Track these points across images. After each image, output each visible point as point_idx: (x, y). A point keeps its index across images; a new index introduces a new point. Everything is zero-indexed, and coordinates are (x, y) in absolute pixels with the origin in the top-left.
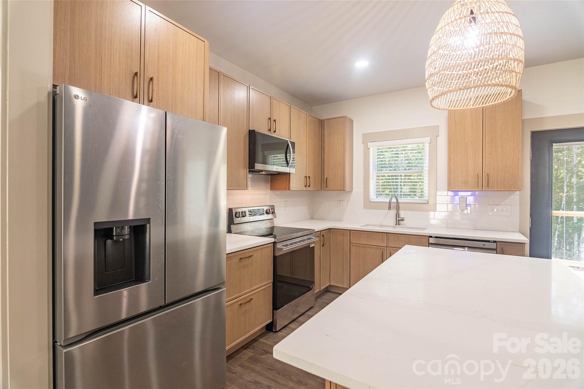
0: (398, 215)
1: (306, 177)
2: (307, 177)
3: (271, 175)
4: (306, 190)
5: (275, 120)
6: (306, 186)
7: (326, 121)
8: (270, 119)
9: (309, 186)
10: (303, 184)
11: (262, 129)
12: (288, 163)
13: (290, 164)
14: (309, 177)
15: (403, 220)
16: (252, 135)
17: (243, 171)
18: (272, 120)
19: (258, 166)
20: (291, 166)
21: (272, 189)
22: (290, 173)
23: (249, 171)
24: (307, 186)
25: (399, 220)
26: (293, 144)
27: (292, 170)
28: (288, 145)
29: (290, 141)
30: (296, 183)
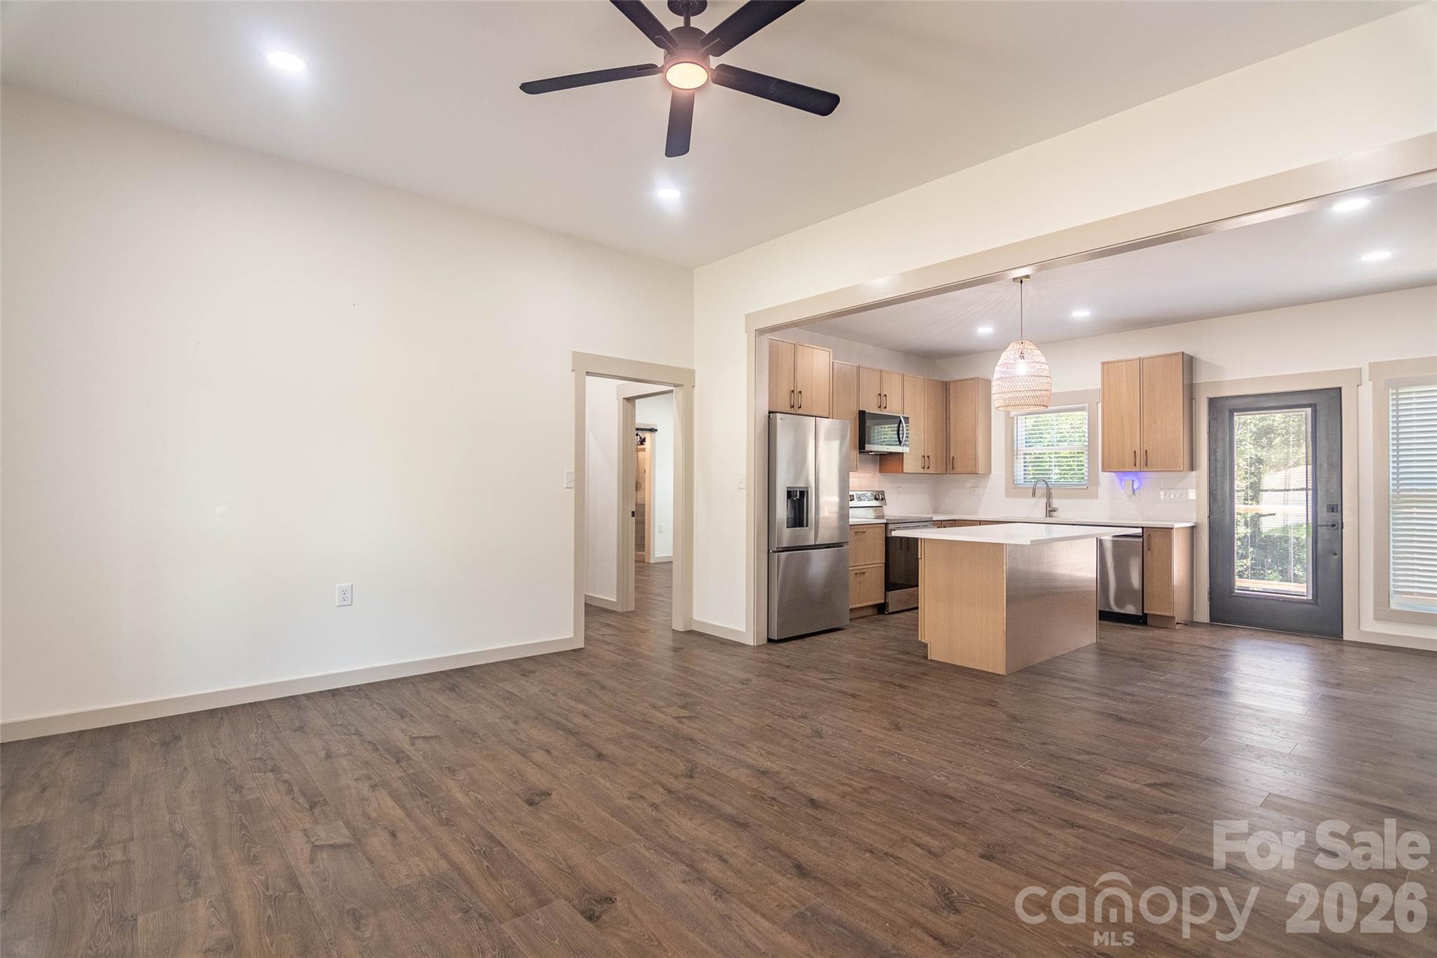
0: (1048, 504)
1: (924, 456)
2: (926, 457)
3: (880, 455)
4: (922, 472)
5: (885, 395)
6: (924, 468)
7: (951, 384)
8: (880, 395)
9: (928, 468)
10: (920, 464)
11: (872, 409)
12: (900, 442)
13: (903, 443)
14: (928, 457)
15: (1055, 511)
16: (862, 415)
17: (855, 453)
18: (882, 396)
19: (868, 447)
20: (904, 445)
21: (880, 472)
22: (903, 453)
23: (860, 452)
24: (926, 468)
25: (1050, 511)
26: (907, 419)
27: (905, 450)
28: (901, 421)
29: (903, 417)
30: (910, 465)
